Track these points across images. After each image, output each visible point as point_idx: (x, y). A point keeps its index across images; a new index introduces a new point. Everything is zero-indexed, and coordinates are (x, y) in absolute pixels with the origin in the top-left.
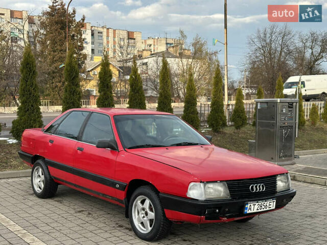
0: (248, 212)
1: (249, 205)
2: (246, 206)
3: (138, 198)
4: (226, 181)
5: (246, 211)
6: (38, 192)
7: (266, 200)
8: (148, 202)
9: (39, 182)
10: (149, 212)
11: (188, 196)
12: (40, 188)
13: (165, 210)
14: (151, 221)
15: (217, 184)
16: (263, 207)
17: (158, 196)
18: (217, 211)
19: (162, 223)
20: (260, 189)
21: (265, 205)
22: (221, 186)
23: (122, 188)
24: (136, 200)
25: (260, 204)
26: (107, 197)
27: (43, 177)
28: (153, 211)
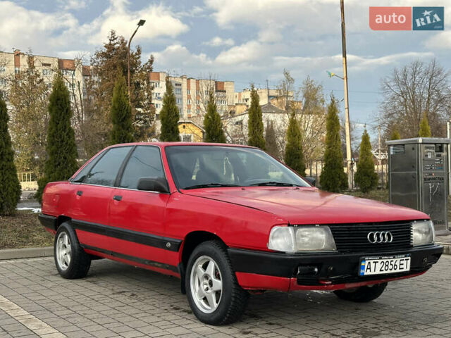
0: (365, 274)
1: (367, 262)
2: (363, 264)
3: (197, 261)
4: (329, 225)
5: (362, 271)
6: (63, 270)
7: (394, 255)
8: (212, 265)
9: (64, 255)
10: (215, 280)
11: (269, 248)
12: (66, 264)
13: (237, 273)
14: (217, 293)
15: (314, 229)
16: (390, 267)
17: (227, 253)
18: (316, 270)
19: (233, 295)
20: (384, 240)
21: (393, 263)
22: (322, 233)
23: (176, 247)
24: (196, 263)
25: (385, 261)
26: (156, 264)
27: (69, 247)
28: (219, 279)
